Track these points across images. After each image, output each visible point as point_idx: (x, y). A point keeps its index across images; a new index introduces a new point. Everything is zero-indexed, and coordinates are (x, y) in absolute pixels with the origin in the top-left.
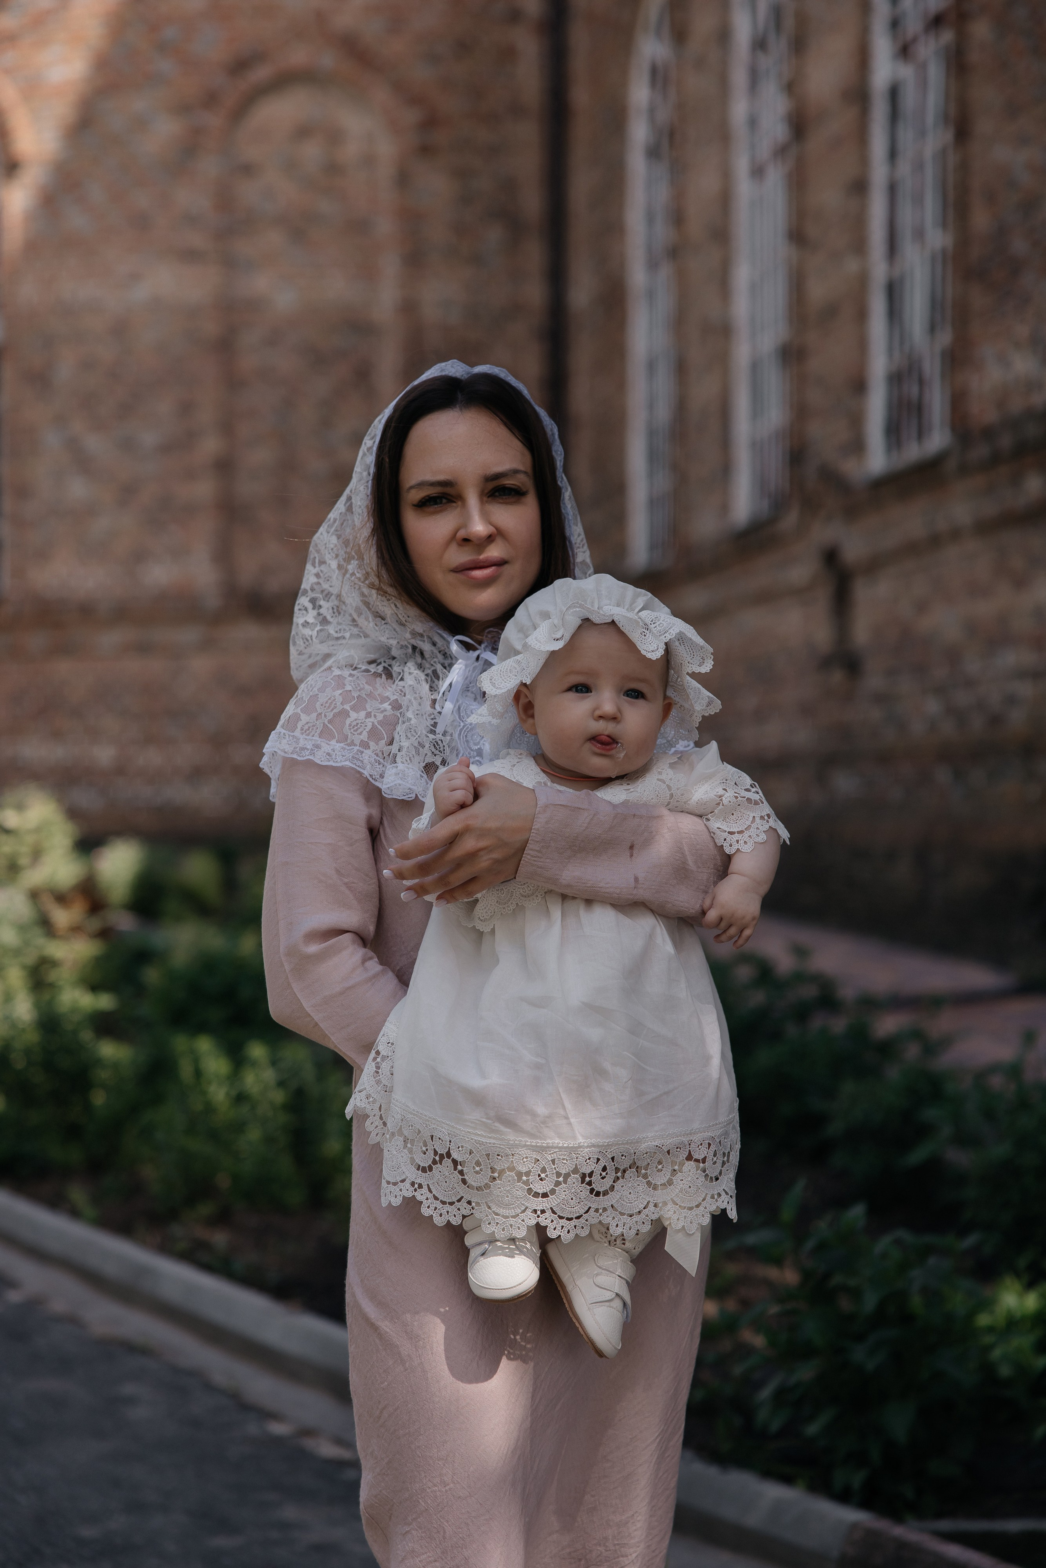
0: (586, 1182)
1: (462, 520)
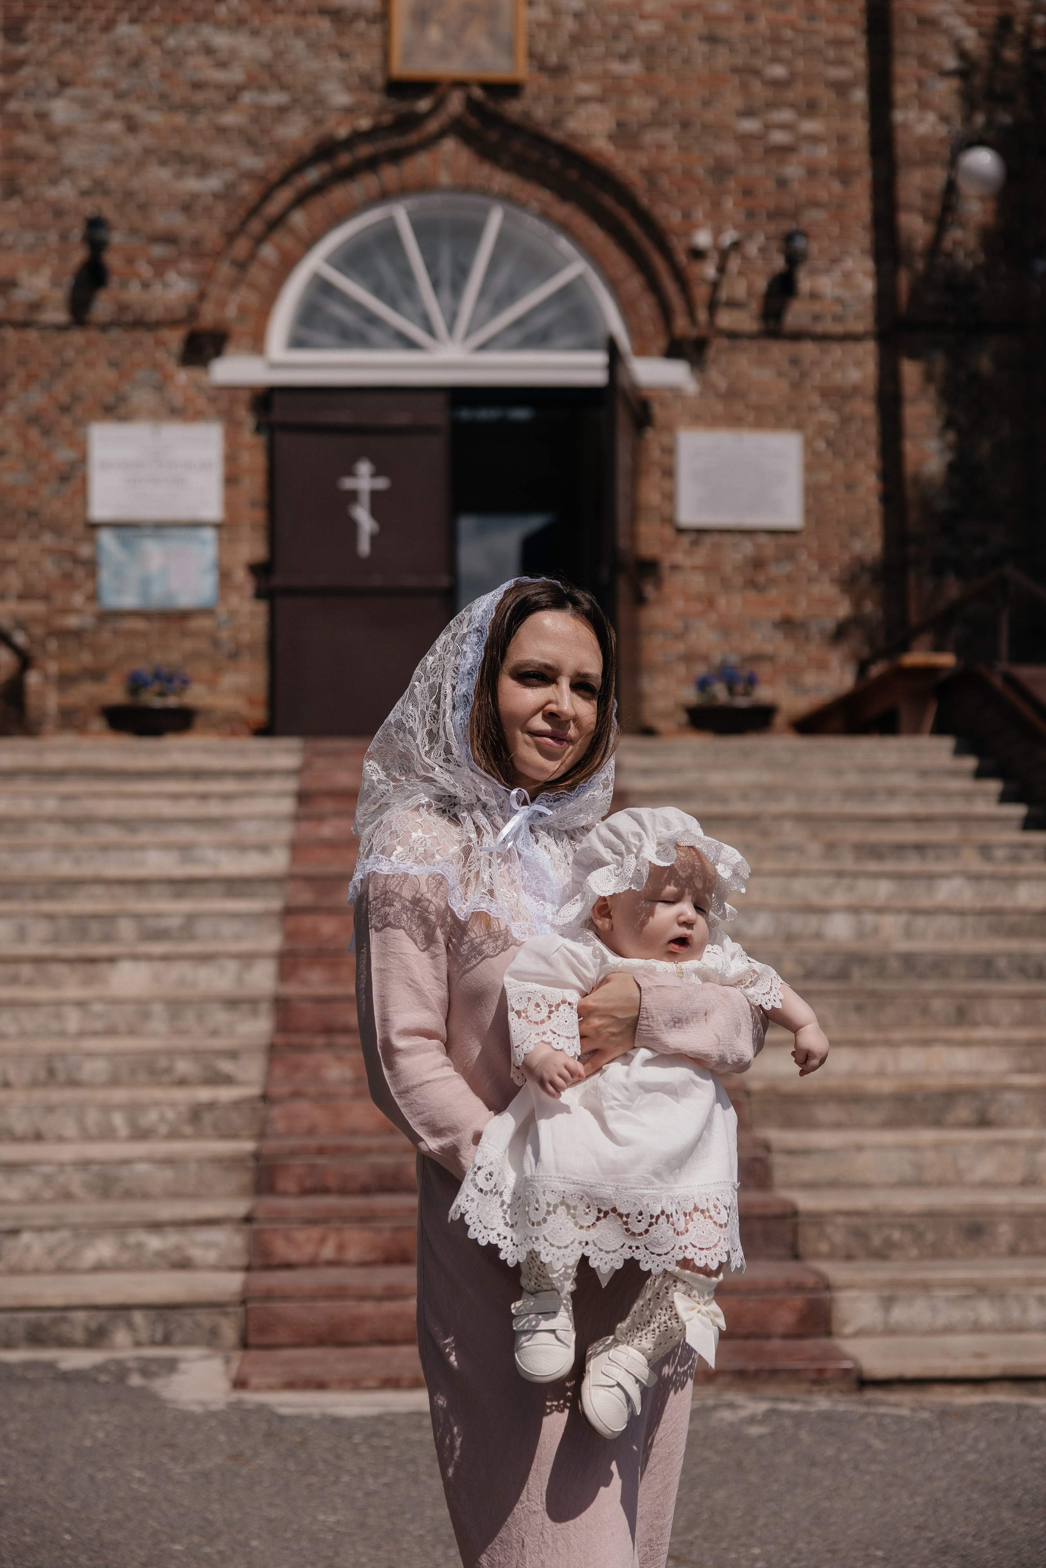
1: (553, 698)
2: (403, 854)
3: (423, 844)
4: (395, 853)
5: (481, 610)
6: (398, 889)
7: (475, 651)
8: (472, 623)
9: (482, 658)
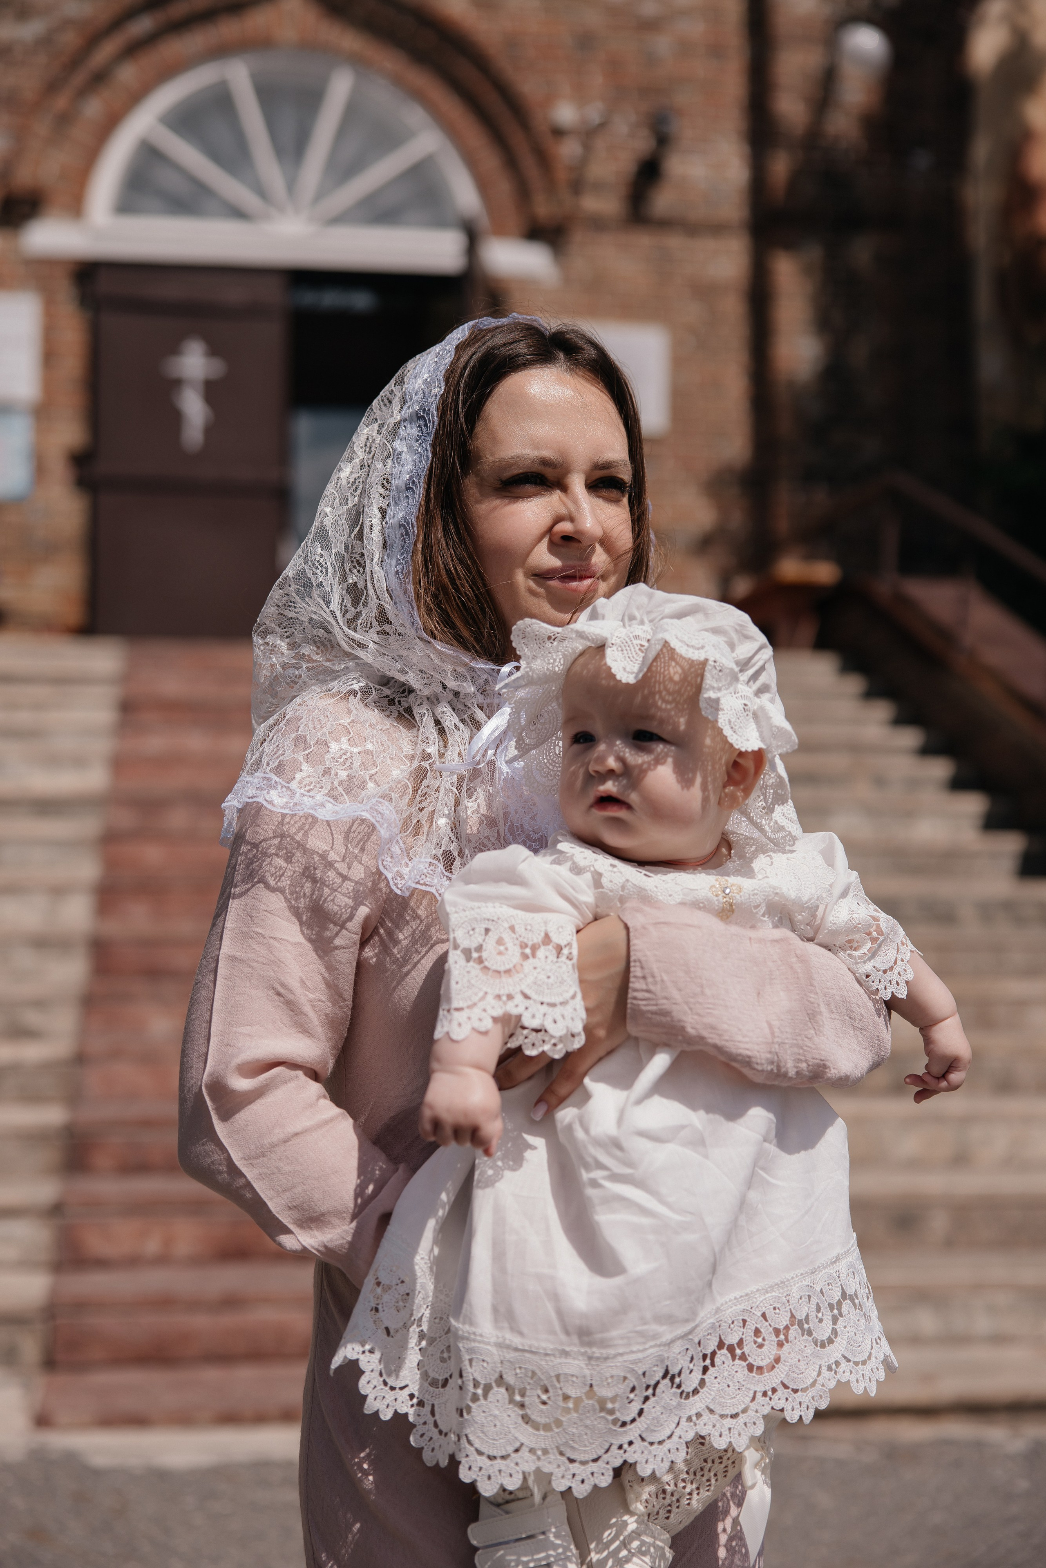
0: (737, 1357)
1: (563, 511)
2: (311, 779)
3: (348, 764)
4: (298, 776)
5: (420, 381)
6: (300, 835)
7: (416, 452)
8: (407, 405)
9: (429, 462)
